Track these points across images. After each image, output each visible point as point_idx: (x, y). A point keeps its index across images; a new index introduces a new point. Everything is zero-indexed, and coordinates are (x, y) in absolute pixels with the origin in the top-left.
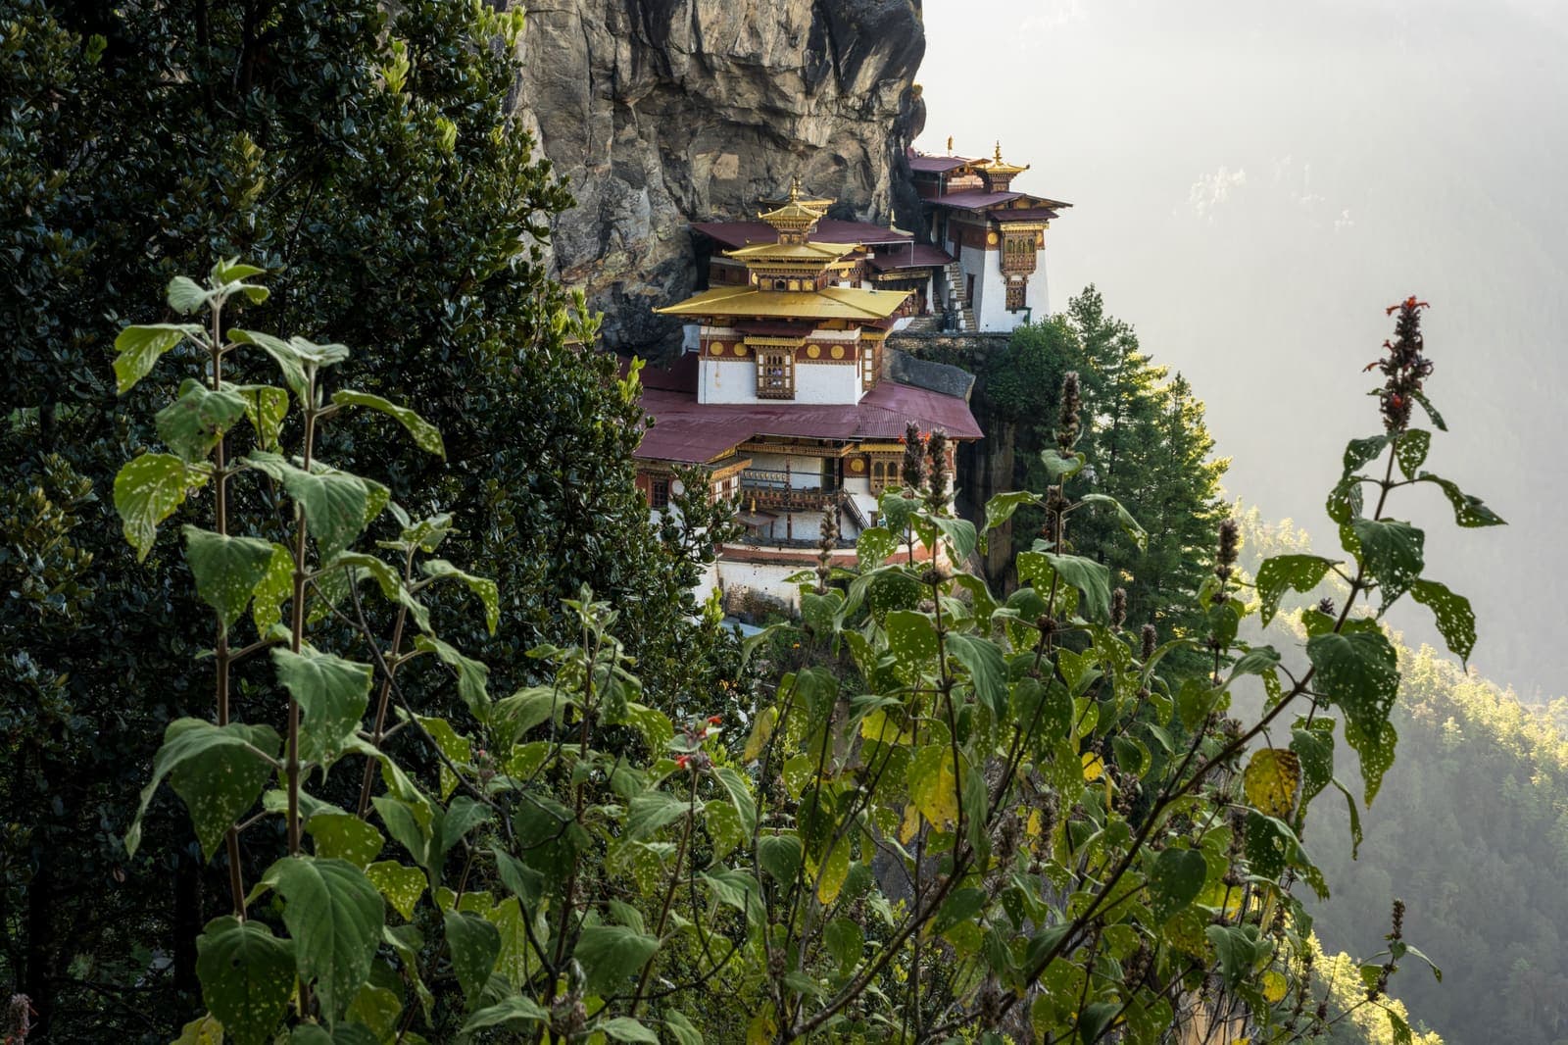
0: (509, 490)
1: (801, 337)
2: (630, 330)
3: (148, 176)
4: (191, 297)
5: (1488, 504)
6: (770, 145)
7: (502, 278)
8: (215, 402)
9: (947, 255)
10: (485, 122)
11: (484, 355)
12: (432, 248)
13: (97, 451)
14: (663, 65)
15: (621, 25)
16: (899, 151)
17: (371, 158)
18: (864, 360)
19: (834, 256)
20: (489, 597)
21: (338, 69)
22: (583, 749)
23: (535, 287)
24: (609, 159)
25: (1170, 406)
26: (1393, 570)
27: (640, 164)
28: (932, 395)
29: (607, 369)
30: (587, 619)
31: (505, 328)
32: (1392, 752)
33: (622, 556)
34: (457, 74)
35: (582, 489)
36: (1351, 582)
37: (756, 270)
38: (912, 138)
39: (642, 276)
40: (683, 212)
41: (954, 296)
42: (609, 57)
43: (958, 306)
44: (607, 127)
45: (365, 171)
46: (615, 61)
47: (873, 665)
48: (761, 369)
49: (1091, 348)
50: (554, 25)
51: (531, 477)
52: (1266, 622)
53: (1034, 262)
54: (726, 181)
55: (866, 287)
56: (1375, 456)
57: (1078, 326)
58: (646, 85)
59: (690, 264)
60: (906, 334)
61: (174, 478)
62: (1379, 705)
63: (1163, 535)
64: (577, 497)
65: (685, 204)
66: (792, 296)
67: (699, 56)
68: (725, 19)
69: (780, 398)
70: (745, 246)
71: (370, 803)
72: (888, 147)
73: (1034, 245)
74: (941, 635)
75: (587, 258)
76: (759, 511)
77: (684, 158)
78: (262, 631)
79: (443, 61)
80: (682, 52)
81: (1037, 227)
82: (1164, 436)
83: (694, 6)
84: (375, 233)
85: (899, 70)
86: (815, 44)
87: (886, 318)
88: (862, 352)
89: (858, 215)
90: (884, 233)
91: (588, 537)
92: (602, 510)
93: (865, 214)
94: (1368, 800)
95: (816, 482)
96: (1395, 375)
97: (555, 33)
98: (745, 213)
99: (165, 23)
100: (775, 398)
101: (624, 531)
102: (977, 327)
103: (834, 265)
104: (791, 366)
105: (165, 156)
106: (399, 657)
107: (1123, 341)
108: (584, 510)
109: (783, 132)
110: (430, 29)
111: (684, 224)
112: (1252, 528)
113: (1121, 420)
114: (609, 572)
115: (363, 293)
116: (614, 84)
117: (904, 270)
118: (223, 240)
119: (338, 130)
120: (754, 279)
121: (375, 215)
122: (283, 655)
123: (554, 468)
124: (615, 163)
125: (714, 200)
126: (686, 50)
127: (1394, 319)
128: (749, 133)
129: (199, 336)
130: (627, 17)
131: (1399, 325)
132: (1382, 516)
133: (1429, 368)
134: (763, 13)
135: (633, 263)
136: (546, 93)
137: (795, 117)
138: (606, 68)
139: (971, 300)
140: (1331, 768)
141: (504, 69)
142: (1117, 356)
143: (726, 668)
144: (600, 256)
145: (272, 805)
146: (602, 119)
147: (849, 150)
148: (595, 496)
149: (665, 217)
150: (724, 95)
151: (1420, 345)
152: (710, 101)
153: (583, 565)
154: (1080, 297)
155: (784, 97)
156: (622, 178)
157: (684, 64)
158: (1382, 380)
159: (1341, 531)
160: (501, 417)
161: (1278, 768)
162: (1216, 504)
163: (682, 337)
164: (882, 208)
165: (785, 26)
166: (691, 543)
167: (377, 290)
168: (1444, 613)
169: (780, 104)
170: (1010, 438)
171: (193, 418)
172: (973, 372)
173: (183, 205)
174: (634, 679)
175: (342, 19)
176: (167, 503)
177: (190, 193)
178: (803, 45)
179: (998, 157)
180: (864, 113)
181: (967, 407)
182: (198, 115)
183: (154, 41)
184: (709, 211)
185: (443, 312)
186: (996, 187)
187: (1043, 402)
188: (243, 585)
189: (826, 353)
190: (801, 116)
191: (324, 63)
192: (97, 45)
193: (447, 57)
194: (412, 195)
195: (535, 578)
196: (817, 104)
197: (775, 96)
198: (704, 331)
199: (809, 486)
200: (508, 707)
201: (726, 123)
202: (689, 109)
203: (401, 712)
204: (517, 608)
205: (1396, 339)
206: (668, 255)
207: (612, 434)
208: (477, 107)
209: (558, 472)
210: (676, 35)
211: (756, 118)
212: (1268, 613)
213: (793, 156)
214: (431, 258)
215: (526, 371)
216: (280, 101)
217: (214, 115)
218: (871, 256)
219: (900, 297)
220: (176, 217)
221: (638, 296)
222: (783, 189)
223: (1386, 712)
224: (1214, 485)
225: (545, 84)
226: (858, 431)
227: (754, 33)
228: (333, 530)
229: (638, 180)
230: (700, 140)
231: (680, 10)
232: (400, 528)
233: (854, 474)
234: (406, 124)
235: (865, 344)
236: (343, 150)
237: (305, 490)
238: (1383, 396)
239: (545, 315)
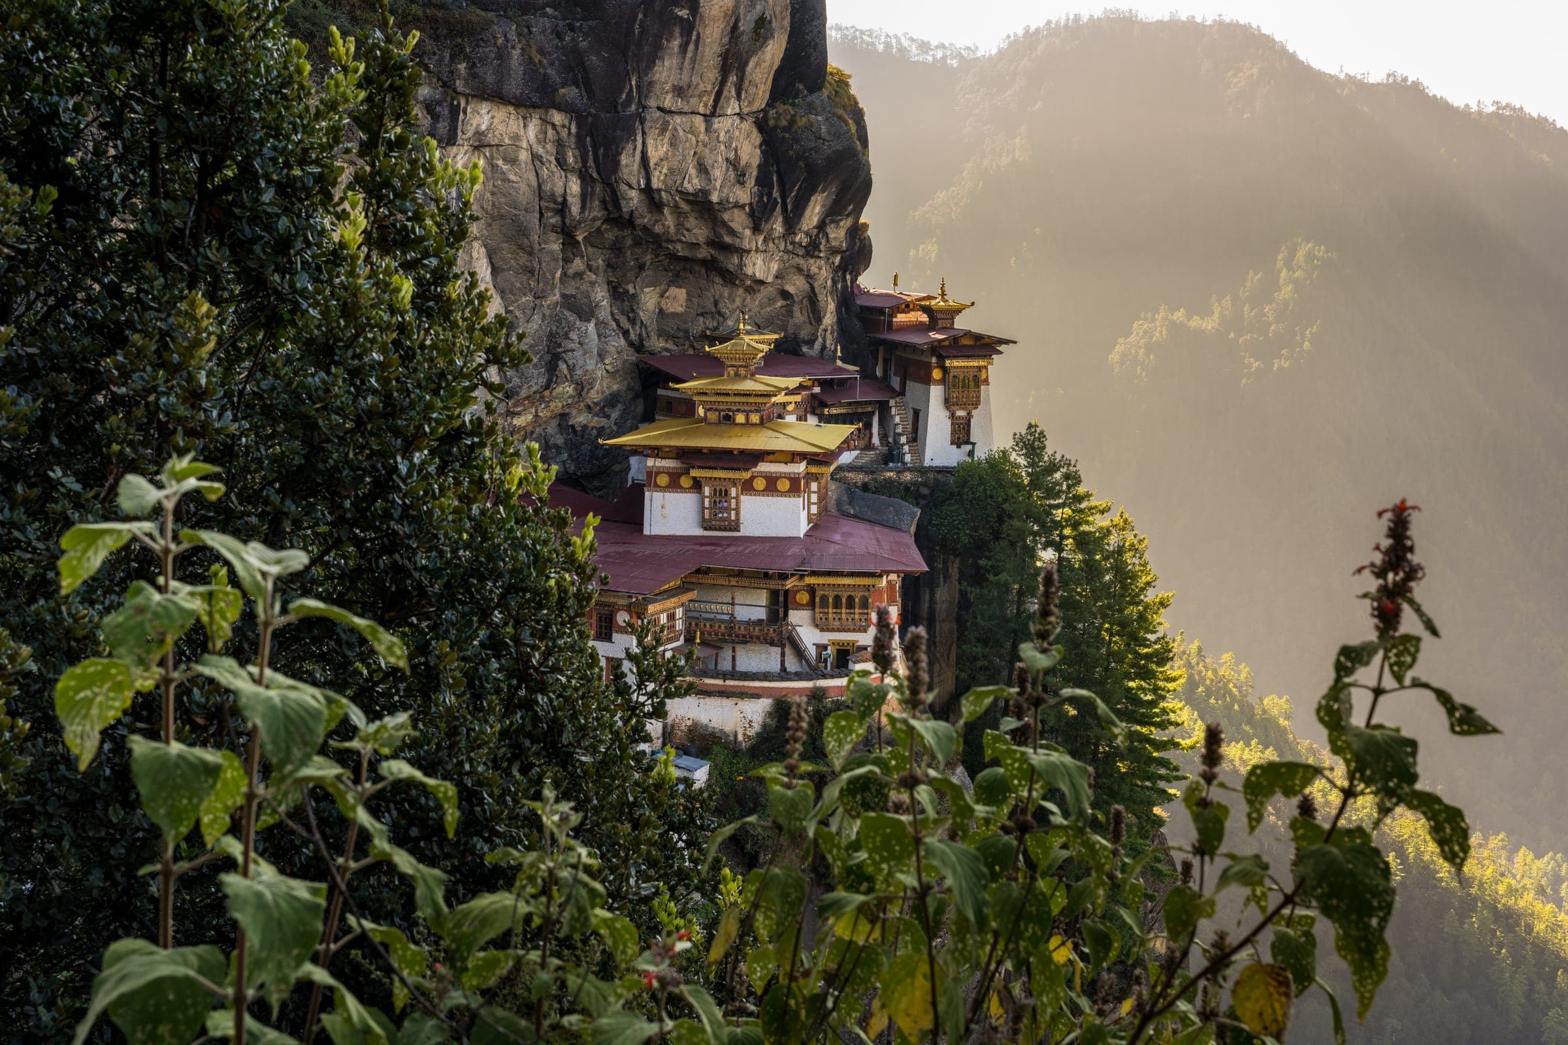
0: (461, 650)
1: (747, 470)
2: (576, 461)
3: (94, 328)
4: (142, 497)
5: (1482, 712)
6: (718, 280)
7: (456, 435)
8: (165, 608)
9: (893, 390)
10: (442, 276)
11: (437, 512)
12: (386, 404)
13: (37, 613)
14: (613, 200)
15: (571, 160)
16: (845, 287)
17: (325, 313)
18: (810, 492)
19: (780, 390)
20: (448, 799)
21: (293, 222)
22: (543, 957)
23: (489, 443)
24: (557, 291)
25: (1113, 541)
26: (1387, 781)
27: (588, 297)
28: (877, 528)
29: (561, 523)
30: (550, 820)
31: (458, 483)
32: (1384, 966)
33: (574, 717)
34: (413, 228)
35: (535, 648)
36: (1342, 790)
37: (703, 403)
38: (858, 274)
39: (589, 407)
40: (631, 344)
41: (899, 430)
42: (559, 191)
43: (903, 440)
44: (556, 260)
45: (319, 327)
46: (564, 196)
47: (844, 861)
48: (707, 501)
49: (1035, 483)
50: (505, 160)
51: (483, 633)
52: (1252, 828)
53: (978, 397)
54: (675, 315)
55: (812, 420)
56: (1367, 664)
57: (1022, 461)
58: (595, 219)
59: (636, 397)
60: (851, 468)
61: (120, 683)
62: (1374, 922)
63: (1106, 669)
64: (529, 656)
65: (633, 336)
66: (738, 429)
67: (648, 191)
68: (674, 155)
69: (725, 530)
70: (692, 379)
71: (319, 1020)
72: (834, 282)
73: (978, 380)
74: (918, 841)
75: (534, 388)
76: (704, 643)
77: (632, 291)
78: (209, 841)
79: (399, 216)
80: (631, 187)
81: (982, 363)
82: (1107, 570)
83: (644, 143)
84: (327, 391)
85: (846, 208)
86: (763, 181)
87: (832, 452)
88: (807, 485)
89: (805, 349)
90: (829, 368)
91: (540, 697)
92: (555, 669)
93: (812, 347)
94: (1361, 1015)
95: (761, 614)
96: (1385, 579)
97: (505, 167)
98: (692, 346)
99: (117, 172)
100: (720, 529)
101: (576, 689)
102: (922, 460)
103: (781, 398)
104: (737, 498)
105: (114, 306)
106: (353, 865)
107: (1067, 477)
108: (536, 669)
109: (731, 267)
110: (387, 184)
111: (633, 357)
112: (1194, 661)
113: (1064, 554)
114: (560, 734)
115: (315, 450)
116: (563, 217)
117: (850, 404)
118: (173, 399)
119: (292, 284)
120: (701, 411)
121: (328, 373)
122: (232, 881)
123: (506, 624)
124: (564, 296)
125: (662, 333)
126: (635, 185)
127: (1385, 522)
128: (697, 268)
129: (150, 535)
130: (577, 152)
131: (1390, 529)
132: (1374, 721)
133: (1420, 574)
134: (711, 150)
135: (580, 395)
136: (496, 225)
137: (742, 252)
138: (555, 202)
139: (916, 434)
140: (1313, 968)
141: (460, 223)
142: (1060, 491)
143: (676, 820)
144: (547, 387)
145: (216, 1028)
146: (551, 252)
147: (796, 286)
148: (547, 654)
149: (612, 349)
150: (672, 229)
151: (1411, 549)
152: (658, 235)
153: (535, 726)
154: (1024, 432)
155: (732, 232)
156: (570, 310)
157: (633, 198)
158: (1372, 584)
159: (1330, 735)
160: (452, 576)
161: (1267, 984)
162: (1159, 639)
163: (628, 468)
164: (828, 342)
165: (733, 163)
166: (642, 699)
167: (329, 446)
168: (1436, 822)
169: (728, 239)
170: (954, 570)
171: (141, 624)
172: (917, 505)
173: (132, 363)
174: (598, 886)
175: (297, 172)
176: (111, 707)
177: (139, 350)
178: (751, 182)
179: (943, 294)
180: (812, 250)
181: (911, 541)
182: (150, 268)
183: (106, 189)
184: (657, 344)
185: (395, 469)
186: (941, 324)
187: (988, 536)
188: (190, 799)
189: (771, 486)
190: (749, 252)
191: (278, 216)
192: (47, 196)
193: (404, 212)
194: (367, 351)
195: (486, 743)
196: (765, 240)
197: (723, 231)
198: (650, 462)
199: (754, 617)
200: (466, 914)
201: (673, 257)
202: (637, 243)
203: (352, 920)
204: (468, 774)
205: (1386, 543)
206: (615, 387)
207: (566, 592)
208: (434, 262)
209: (509, 629)
210: (625, 171)
211: (704, 253)
212: (1255, 819)
213: (741, 291)
214: (385, 415)
215: (479, 528)
216: (233, 252)
217: (165, 267)
218: (817, 390)
219: (846, 430)
220: (125, 375)
221: (585, 427)
222: (730, 323)
223: (1381, 928)
224: (1157, 619)
225: (495, 217)
226: (803, 563)
227: (703, 169)
228: (288, 751)
229: (586, 312)
230: (648, 273)
231: (630, 146)
232: (355, 729)
233: (799, 607)
234: (361, 281)
235: (810, 477)
236: (296, 304)
237: (260, 708)
238: (1373, 599)
239: (498, 470)
